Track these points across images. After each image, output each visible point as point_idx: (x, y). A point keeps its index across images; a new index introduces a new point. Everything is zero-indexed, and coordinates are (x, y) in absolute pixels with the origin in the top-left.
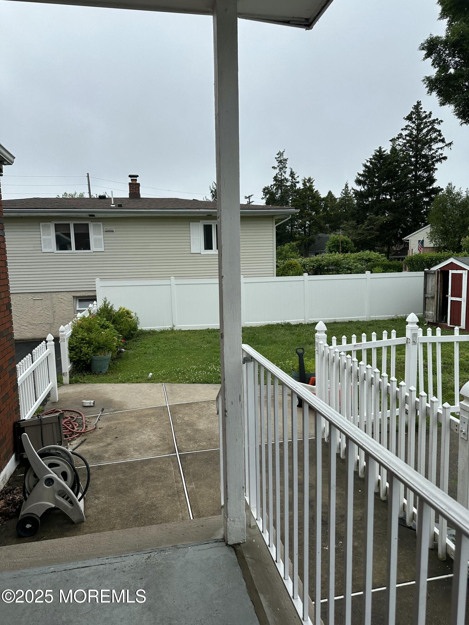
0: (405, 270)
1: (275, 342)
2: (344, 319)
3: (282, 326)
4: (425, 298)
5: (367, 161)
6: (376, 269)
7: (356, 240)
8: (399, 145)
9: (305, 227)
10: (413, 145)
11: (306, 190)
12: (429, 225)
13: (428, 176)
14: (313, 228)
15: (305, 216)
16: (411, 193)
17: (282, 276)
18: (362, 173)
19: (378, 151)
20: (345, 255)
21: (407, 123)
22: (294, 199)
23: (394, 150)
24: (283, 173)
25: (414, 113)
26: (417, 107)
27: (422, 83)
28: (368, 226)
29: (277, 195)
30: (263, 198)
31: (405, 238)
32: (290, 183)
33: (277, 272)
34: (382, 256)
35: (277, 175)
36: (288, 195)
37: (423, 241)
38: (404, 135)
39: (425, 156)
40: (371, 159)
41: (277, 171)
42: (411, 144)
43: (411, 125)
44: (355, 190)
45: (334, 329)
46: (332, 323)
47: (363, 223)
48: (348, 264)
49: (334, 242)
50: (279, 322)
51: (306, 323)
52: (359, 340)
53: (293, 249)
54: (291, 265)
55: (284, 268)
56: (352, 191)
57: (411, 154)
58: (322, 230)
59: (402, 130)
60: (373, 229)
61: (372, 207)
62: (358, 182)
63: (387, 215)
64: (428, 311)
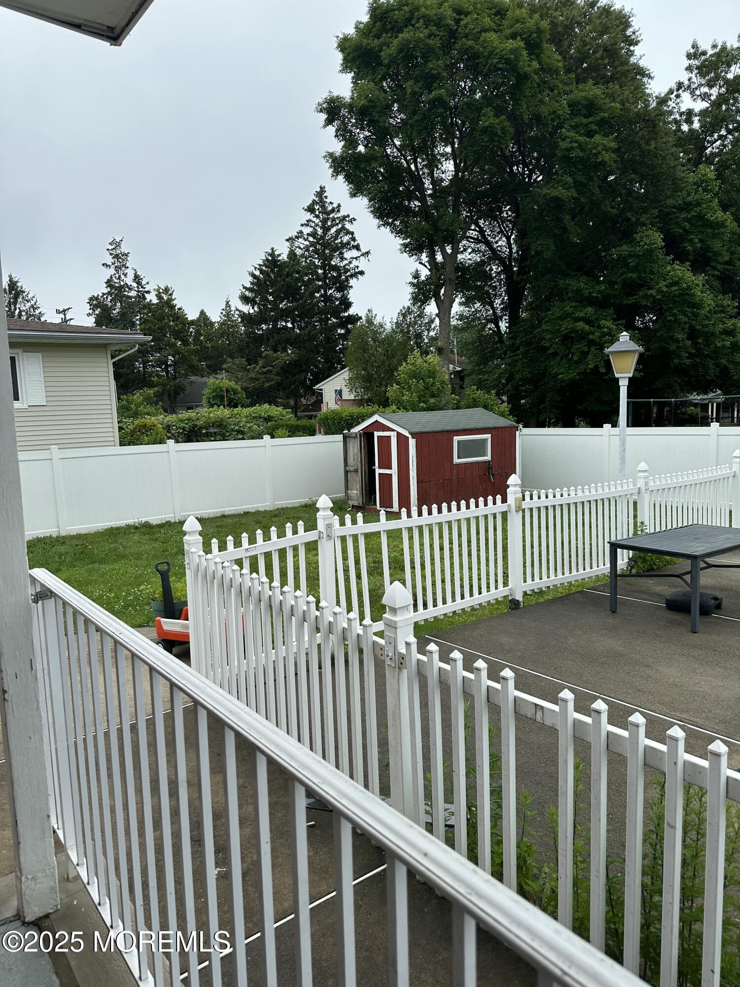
0: (320, 433)
1: (124, 557)
2: (236, 510)
3: (136, 528)
4: (346, 472)
5: (256, 268)
6: (279, 432)
7: (248, 388)
8: (300, 248)
9: (167, 366)
10: (319, 250)
11: (163, 306)
12: (347, 369)
13: (342, 297)
14: (180, 367)
15: (165, 348)
16: (320, 321)
17: (129, 445)
18: (248, 285)
19: (270, 255)
20: (233, 411)
21: (308, 216)
22: (145, 319)
23: (292, 254)
24: (122, 276)
25: (317, 203)
26: (321, 193)
27: (324, 161)
28: (264, 368)
29: (114, 310)
30: (89, 315)
31: (316, 387)
32: (136, 293)
33: (120, 438)
34: (287, 412)
35: (111, 277)
36: (133, 312)
37: (341, 391)
38: (305, 233)
39: (336, 268)
40: (260, 265)
41: (112, 271)
42: (315, 248)
43: (314, 219)
44: (240, 311)
45: (222, 526)
46: (219, 517)
47: (256, 362)
48: (237, 424)
49: (214, 390)
50: (130, 521)
51: (177, 521)
52: (252, 540)
53: (148, 400)
54: (145, 426)
55: (133, 433)
56: (237, 312)
57: (316, 263)
58: (194, 370)
59: (302, 225)
60: (271, 372)
61: (268, 339)
62: (245, 299)
63: (290, 352)
64: (351, 490)
